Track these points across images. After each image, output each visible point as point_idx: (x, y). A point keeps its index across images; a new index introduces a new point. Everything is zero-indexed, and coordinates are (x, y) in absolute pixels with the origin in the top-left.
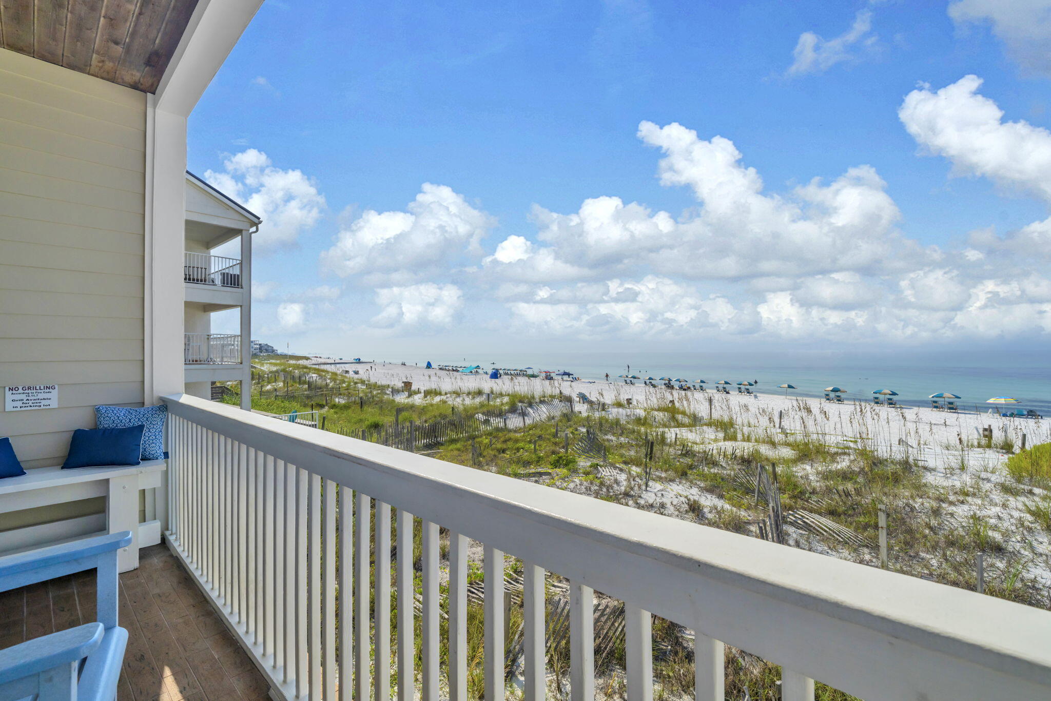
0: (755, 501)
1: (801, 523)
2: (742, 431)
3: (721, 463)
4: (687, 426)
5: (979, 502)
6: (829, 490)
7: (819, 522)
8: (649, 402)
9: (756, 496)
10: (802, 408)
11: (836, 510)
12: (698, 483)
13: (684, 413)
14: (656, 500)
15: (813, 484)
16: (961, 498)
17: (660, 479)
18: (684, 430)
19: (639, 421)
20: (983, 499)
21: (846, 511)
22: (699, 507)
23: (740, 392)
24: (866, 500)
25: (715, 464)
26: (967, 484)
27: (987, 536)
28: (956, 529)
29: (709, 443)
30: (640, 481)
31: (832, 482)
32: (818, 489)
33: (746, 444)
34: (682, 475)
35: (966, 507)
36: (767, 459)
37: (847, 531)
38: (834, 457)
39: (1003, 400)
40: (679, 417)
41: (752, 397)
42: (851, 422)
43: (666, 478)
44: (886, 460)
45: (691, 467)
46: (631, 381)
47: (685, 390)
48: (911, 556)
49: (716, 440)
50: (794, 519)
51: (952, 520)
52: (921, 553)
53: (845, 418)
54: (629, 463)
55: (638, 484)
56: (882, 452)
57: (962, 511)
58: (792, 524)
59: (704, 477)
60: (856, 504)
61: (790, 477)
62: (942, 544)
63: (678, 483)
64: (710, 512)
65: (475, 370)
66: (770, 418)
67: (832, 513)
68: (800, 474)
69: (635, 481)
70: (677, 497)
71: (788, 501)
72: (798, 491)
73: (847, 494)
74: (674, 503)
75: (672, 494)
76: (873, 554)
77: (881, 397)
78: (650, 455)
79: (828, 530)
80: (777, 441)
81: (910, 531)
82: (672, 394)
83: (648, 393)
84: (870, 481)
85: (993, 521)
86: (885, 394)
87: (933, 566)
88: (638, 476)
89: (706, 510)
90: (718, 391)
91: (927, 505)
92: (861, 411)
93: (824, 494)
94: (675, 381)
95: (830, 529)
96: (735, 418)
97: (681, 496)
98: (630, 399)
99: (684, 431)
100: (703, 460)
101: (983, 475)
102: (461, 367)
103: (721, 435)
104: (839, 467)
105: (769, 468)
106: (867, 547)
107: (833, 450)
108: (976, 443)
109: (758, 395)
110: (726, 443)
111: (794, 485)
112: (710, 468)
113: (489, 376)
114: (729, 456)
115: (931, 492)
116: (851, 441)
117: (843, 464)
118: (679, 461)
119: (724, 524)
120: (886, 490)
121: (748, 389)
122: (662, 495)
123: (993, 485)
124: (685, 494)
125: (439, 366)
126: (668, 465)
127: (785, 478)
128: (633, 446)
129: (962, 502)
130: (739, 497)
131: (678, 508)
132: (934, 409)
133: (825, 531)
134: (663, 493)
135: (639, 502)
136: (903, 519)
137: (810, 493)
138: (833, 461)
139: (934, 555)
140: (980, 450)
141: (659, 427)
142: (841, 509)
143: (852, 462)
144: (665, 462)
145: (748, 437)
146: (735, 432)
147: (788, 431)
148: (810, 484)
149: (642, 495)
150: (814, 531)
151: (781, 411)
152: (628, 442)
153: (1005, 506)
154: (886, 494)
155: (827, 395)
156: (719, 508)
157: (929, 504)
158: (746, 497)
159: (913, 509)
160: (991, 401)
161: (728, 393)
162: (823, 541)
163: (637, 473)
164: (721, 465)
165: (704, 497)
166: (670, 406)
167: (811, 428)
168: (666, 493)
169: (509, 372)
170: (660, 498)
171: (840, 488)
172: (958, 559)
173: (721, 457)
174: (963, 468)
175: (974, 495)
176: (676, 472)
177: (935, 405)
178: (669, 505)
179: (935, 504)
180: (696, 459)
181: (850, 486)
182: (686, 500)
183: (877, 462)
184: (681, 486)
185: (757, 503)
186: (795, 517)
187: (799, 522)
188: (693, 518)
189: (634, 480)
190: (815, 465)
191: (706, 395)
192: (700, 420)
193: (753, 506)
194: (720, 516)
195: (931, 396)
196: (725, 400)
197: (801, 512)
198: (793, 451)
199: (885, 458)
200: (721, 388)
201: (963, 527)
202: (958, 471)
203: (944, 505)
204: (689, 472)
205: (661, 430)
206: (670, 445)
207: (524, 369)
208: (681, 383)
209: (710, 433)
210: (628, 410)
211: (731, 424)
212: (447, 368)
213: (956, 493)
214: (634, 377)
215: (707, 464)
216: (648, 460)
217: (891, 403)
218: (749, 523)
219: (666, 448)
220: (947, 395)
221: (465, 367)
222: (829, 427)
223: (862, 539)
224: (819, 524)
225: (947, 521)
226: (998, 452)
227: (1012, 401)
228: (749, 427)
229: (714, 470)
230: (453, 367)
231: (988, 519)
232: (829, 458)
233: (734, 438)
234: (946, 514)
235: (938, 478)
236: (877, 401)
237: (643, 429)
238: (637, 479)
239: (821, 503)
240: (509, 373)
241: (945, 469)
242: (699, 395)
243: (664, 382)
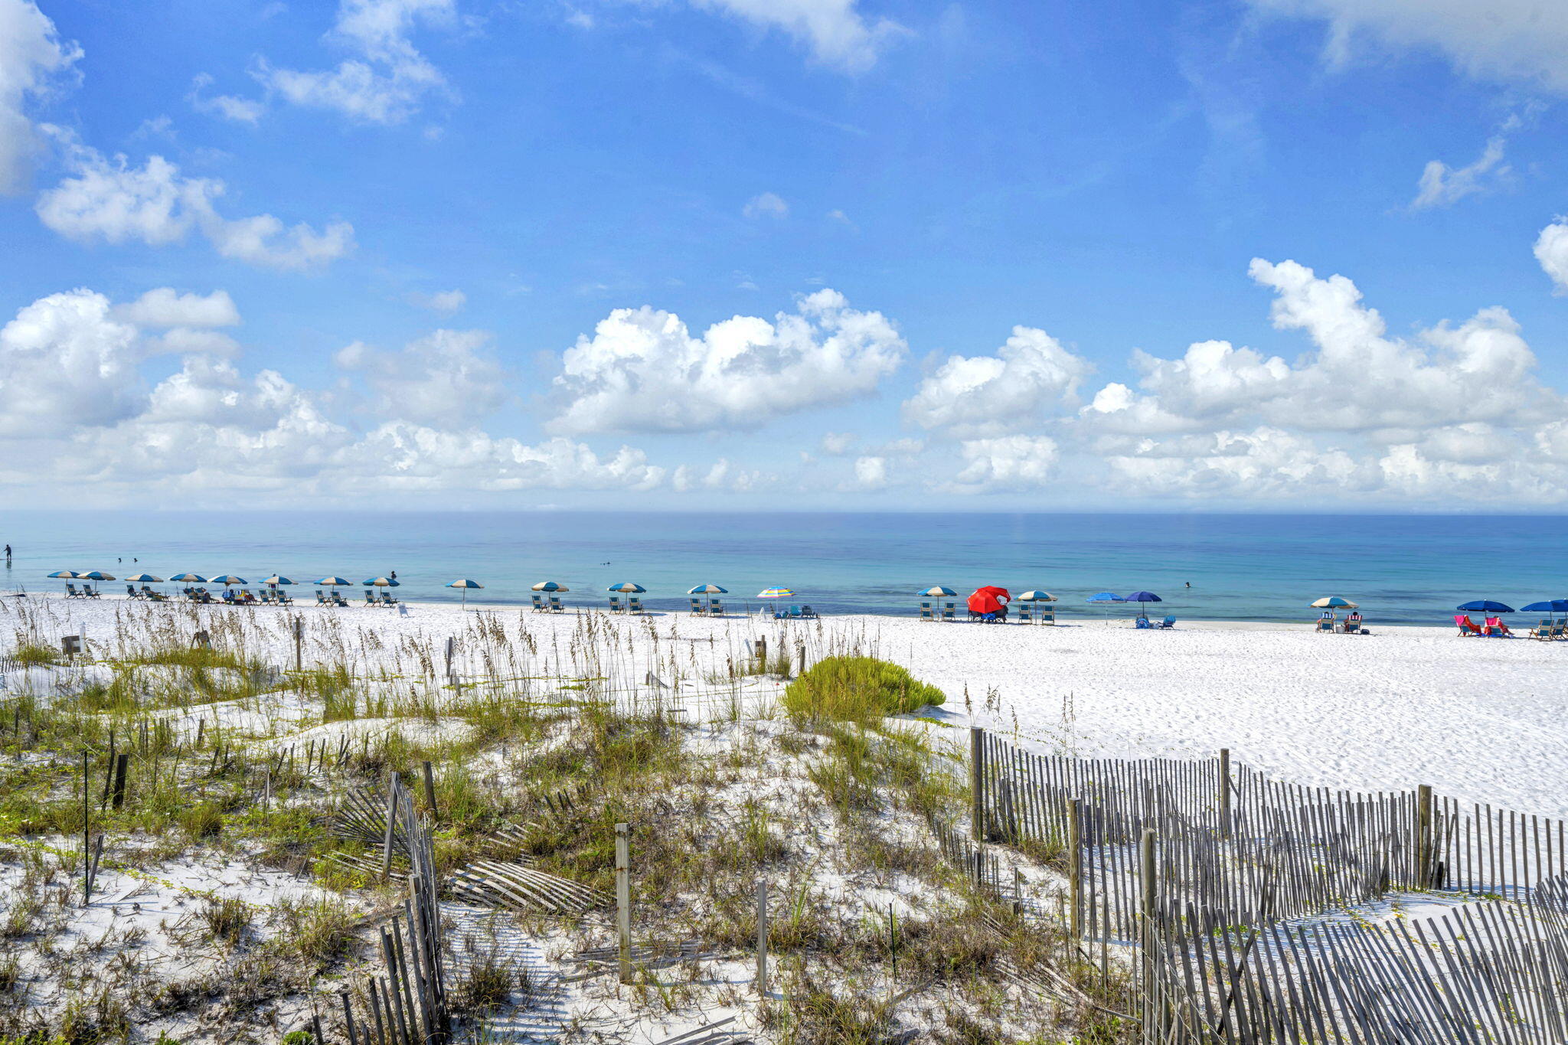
0: (385, 861)
1: (480, 891)
2: (366, 692)
3: (311, 781)
4: (236, 696)
5: (754, 773)
6: (534, 799)
7: (513, 880)
8: (127, 642)
9: (387, 845)
10: (488, 632)
11: (546, 841)
12: (249, 844)
13: (229, 663)
14: (112, 928)
15: (504, 793)
16: (732, 772)
17: (136, 859)
18: (222, 707)
19: (96, 697)
20: (760, 769)
21: (563, 839)
22: (239, 919)
23: (370, 601)
24: (597, 808)
25: (297, 784)
26: (741, 744)
27: (767, 835)
28: (727, 833)
29: (290, 732)
30: (66, 881)
31: (540, 782)
32: (514, 803)
33: (370, 723)
34: (203, 835)
35: (738, 788)
36: (417, 753)
37: (563, 884)
38: (543, 726)
39: (777, 591)
40: (215, 674)
41: (396, 610)
42: (573, 654)
43: (155, 853)
44: (628, 721)
45: (231, 806)
46: (87, 587)
47: (239, 603)
48: (665, 906)
49: (305, 723)
50: (465, 885)
51: (721, 817)
52: (680, 895)
53: (564, 641)
54: (42, 831)
55: (61, 893)
56: (623, 707)
57: (733, 796)
58: (459, 897)
59: (264, 824)
60: (581, 821)
61: (462, 783)
62: (709, 869)
63: (190, 860)
64: (270, 924)
66: (424, 661)
67: (540, 850)
68: (482, 776)
69: (54, 884)
70: (181, 904)
71: (455, 843)
72: (477, 815)
73: (566, 802)
74: (170, 924)
75: (167, 898)
76: (608, 923)
77: (622, 597)
78: (118, 794)
79: (529, 893)
80: (437, 706)
81: (663, 856)
82: (195, 617)
83: (124, 618)
84: (603, 766)
85: (773, 805)
86: (627, 591)
87: (696, 914)
88: (65, 867)
89: (259, 920)
90: (321, 601)
91: (687, 796)
92: (590, 629)
93: (525, 811)
94: (215, 581)
95: (533, 890)
96: (350, 662)
97: (192, 898)
98: (76, 638)
99: (224, 710)
100: (265, 782)
101: (760, 725)
103: (318, 708)
104: (552, 747)
105: (420, 773)
106: (597, 908)
107: (543, 712)
108: (747, 668)
109: (408, 605)
110: (328, 726)
111: (470, 804)
112: (283, 799)
114: (334, 759)
115: (695, 771)
116: (574, 688)
117: (559, 740)
118: (202, 795)
119: (303, 948)
120: (628, 780)
121: (386, 594)
122: (137, 907)
123: (770, 740)
124: (204, 888)
126: (169, 810)
127: (451, 792)
128: (65, 773)
129: (734, 780)
130: (346, 860)
131: (181, 933)
132: (695, 614)
133: (525, 896)
134: (138, 900)
135: (55, 947)
136: (654, 832)
137: (500, 815)
138: (544, 736)
139: (697, 892)
140: (751, 678)
141: (157, 708)
142: (553, 840)
143: (575, 732)
144: (160, 806)
145: (381, 704)
146: (353, 698)
147: (462, 681)
148: (499, 796)
149: (71, 925)
150: (504, 902)
151: (451, 639)
152: (53, 765)
153: (786, 774)
154: (628, 788)
155: (537, 598)
156: (293, 904)
157: (690, 793)
158: (367, 854)
159: (667, 809)
160: (763, 594)
161: (343, 604)
162: (520, 920)
163: (59, 853)
164: (313, 786)
165: (259, 884)
166: (196, 645)
167: (504, 669)
168: (148, 898)
170: (128, 918)
171: (555, 791)
172: (730, 891)
173: (315, 763)
174: (734, 717)
175: (748, 763)
176: (190, 827)
177: (696, 607)
178: (154, 934)
179: (697, 792)
180: (249, 780)
181: (570, 785)
182: (207, 904)
183: (614, 727)
184: (197, 867)
185: (389, 867)
186: (468, 880)
187: (476, 889)
188: (221, 954)
189: (48, 883)
190: (511, 751)
191: (285, 614)
192: (272, 675)
193: (378, 876)
194: (296, 926)
195: (690, 591)
196: (329, 625)
197: (484, 866)
198: (469, 727)
199: (626, 717)
200: (327, 594)
201: (736, 826)
202: (728, 724)
203: (711, 791)
204: (226, 819)
205: (159, 715)
206: (179, 754)
208: (232, 587)
209: (292, 708)
210: (62, 670)
211: (344, 678)
213: (726, 764)
214: (97, 577)
215: (277, 790)
216: (109, 808)
217: (636, 607)
218: (366, 925)
219: (168, 763)
220: (711, 587)
222: (536, 666)
223: (588, 895)
224: (513, 884)
225: (716, 820)
226: (772, 679)
227: (786, 593)
228: (385, 681)
229: (296, 802)
231: (767, 803)
232: (536, 730)
233: (349, 714)
234: (713, 808)
235: (702, 741)
236: (615, 606)
237: (105, 719)
238: (62, 877)
239: (520, 832)
241: (711, 722)
242: (267, 616)
243: (183, 585)
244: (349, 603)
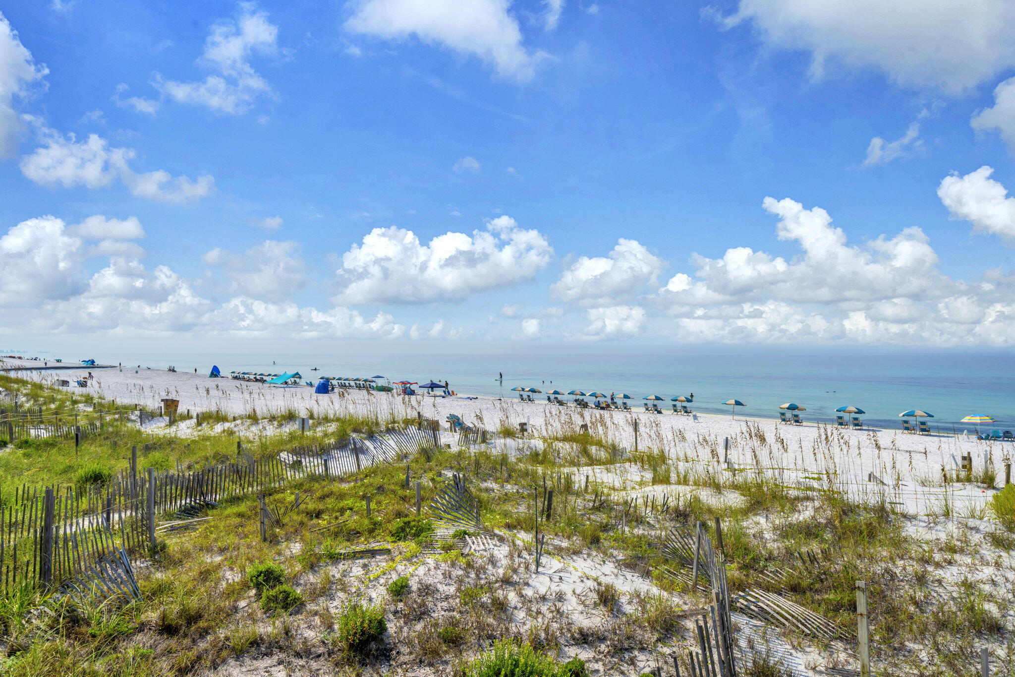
0: (694, 577)
1: (756, 609)
2: (676, 468)
3: (647, 519)
4: (604, 464)
5: (969, 560)
6: (789, 553)
7: (778, 606)
8: (550, 427)
9: (695, 568)
10: (753, 434)
11: (799, 584)
12: (615, 553)
13: (599, 444)
14: (550, 588)
15: (768, 545)
16: (948, 556)
17: (559, 550)
18: (597, 469)
19: (536, 457)
20: (973, 558)
21: (812, 584)
22: (613, 596)
23: (675, 411)
24: (836, 566)
25: (639, 521)
26: (954, 535)
27: (983, 612)
28: (946, 604)
29: (633, 488)
30: (528, 557)
31: (793, 542)
32: (776, 553)
33: (681, 489)
34: (591, 543)
35: (954, 569)
36: (710, 511)
37: (815, 618)
38: (794, 503)
39: (978, 418)
40: (593, 449)
41: (691, 418)
42: (815, 454)
43: (568, 549)
44: (858, 506)
45: (605, 528)
46: (529, 396)
47: (603, 408)
48: (895, 649)
49: (642, 484)
50: (745, 603)
51: (941, 590)
52: (907, 643)
53: (807, 445)
54: (515, 527)
55: (525, 563)
56: (854, 494)
57: (951, 575)
58: (742, 611)
59: (622, 542)
60: (825, 573)
61: (740, 535)
62: (932, 628)
63: (585, 556)
64: (630, 603)
65: (293, 380)
66: (713, 451)
67: (795, 589)
68: (752, 531)
69: (522, 557)
70: (582, 581)
71: (737, 574)
72: (750, 557)
73: (813, 559)
74: (578, 592)
75: (575, 576)
76: (850, 651)
77: (846, 417)
78: (548, 512)
79: (790, 618)
80: (722, 482)
81: (892, 611)
82: (582, 416)
83: (548, 414)
84: (840, 537)
85: (987, 588)
86: (850, 412)
87: (922, 661)
88: (526, 549)
89: (624, 600)
90: (647, 409)
91: (909, 569)
92: (827, 438)
93: (783, 560)
94: (590, 395)
95: (793, 616)
96: (667, 449)
97: (588, 579)
98: (525, 424)
99: (598, 471)
100: (622, 517)
101: (972, 523)
102: (269, 375)
103: (649, 475)
104: (801, 518)
105: (712, 524)
106: (840, 639)
107: (793, 493)
108: (955, 477)
109: (698, 415)
110: (655, 487)
111: (745, 549)
112: (632, 528)
113: (314, 389)
114: (659, 508)
115: (914, 550)
116: (814, 479)
117: (805, 514)
118: (589, 519)
119: (649, 622)
120: (860, 550)
121: (685, 407)
122: (561, 578)
123: (982, 536)
124: (594, 574)
125: (233, 372)
126: (573, 526)
127: (733, 539)
128: (523, 497)
129: (950, 563)
130: (672, 573)
131: (583, 598)
132: (906, 431)
133: (787, 619)
134: (562, 574)
135: (524, 592)
136: (883, 592)
137: (766, 560)
138: (794, 510)
139: (922, 644)
140: (959, 485)
141: (565, 466)
142: (806, 582)
143: (816, 510)
144: (569, 524)
145: (685, 477)
146: (668, 471)
147: (736, 467)
148: (765, 547)
149: (530, 582)
150: (774, 621)
151: (727, 438)
152: (518, 492)
153: (998, 565)
154: (860, 556)
155: (783, 414)
156: (642, 594)
157: (913, 567)
158: (682, 571)
159: (893, 576)
160: (966, 420)
161: (660, 412)
162: (784, 635)
163: (523, 541)
164: (648, 523)
165: (622, 578)
166: (582, 432)
167: (765, 461)
168: (568, 575)
169: (347, 382)
170: (557, 584)
171: (804, 549)
172: (951, 649)
173: (649, 509)
174: (947, 514)
175: (962, 551)
176: (584, 538)
177: (907, 427)
178: (569, 596)
179: (918, 568)
180: (613, 514)
181: (815, 547)
182: (596, 584)
183: (848, 510)
184: (589, 561)
185: (696, 581)
186: (747, 600)
187: (752, 607)
188: (604, 615)
189: (519, 556)
190: (771, 517)
191: (629, 416)
192: (622, 453)
193: (690, 587)
194: (644, 608)
195: (902, 414)
196: (654, 425)
197: (757, 592)
198: (743, 498)
199: (856, 503)
200: (650, 406)
201: (953, 599)
202: (942, 519)
203: (930, 568)
204: (603, 535)
205: (566, 470)
206: (577, 494)
207: (370, 379)
208: (599, 399)
209: (634, 473)
210: (520, 441)
211: (663, 458)
212: (246, 376)
213: (941, 549)
214: (533, 391)
215: (629, 522)
216: (544, 520)
217: (857, 424)
218: (684, 616)
219: (571, 498)
220: (919, 412)
221: (275, 375)
222: (787, 460)
223: (833, 628)
224: (778, 609)
225: (936, 592)
226: (979, 487)
227: (987, 419)
228: (687, 462)
229: (639, 531)
230: (255, 374)
231: (982, 586)
232: (788, 505)
233: (666, 481)
234: (932, 582)
235: (920, 529)
236: (841, 422)
237: (540, 470)
238: (525, 554)
239: (780, 573)
240: (347, 384)
241: (928, 515)
242: (619, 417)
243: (574, 397)
244: (663, 411)
